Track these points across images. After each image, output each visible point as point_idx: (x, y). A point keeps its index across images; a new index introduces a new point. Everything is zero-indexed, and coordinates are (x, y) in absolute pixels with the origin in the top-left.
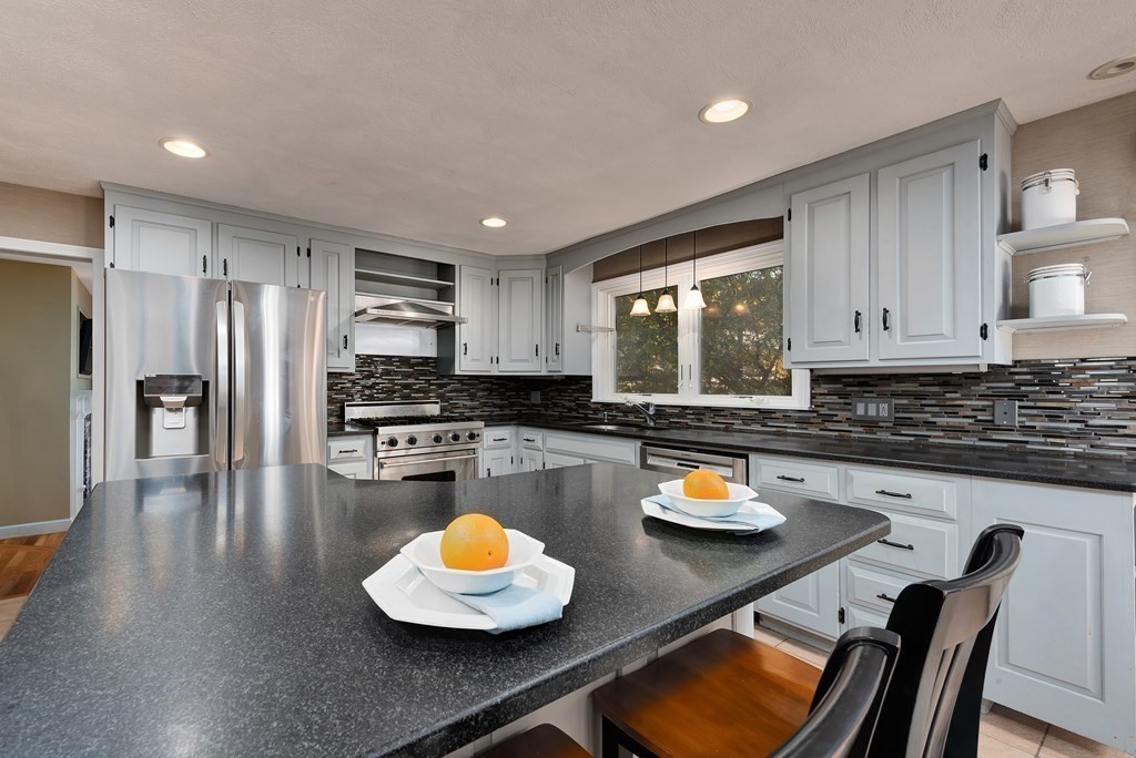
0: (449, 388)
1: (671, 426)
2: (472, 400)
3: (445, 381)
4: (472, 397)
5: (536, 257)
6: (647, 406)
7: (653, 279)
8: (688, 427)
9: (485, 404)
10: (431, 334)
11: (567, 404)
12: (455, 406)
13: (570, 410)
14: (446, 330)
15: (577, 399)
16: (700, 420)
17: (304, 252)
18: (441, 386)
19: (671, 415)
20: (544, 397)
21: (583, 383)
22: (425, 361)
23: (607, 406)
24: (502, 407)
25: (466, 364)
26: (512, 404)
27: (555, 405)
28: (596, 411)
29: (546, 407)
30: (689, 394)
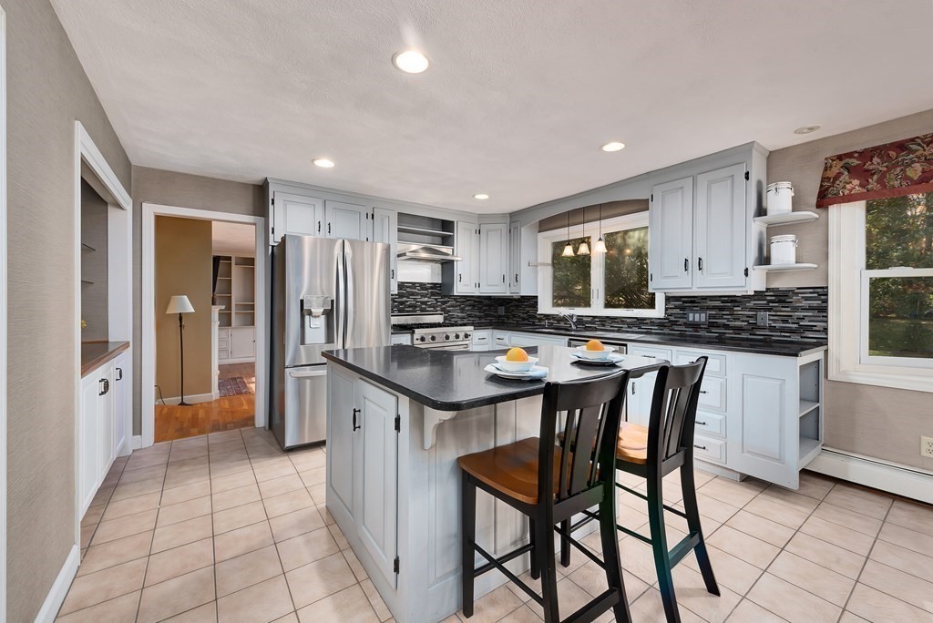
0: (448, 304)
1: (587, 329)
2: (462, 313)
3: (446, 299)
4: (462, 310)
5: (503, 215)
6: (572, 317)
7: (576, 232)
8: (596, 330)
9: (469, 316)
10: (438, 266)
11: (522, 315)
12: (452, 317)
13: (524, 319)
14: (447, 265)
15: (528, 312)
16: (604, 325)
17: (370, 216)
18: (444, 303)
19: (587, 322)
20: (507, 310)
21: (532, 301)
22: (434, 286)
23: (547, 317)
24: (480, 318)
25: (461, 288)
26: (487, 316)
27: (514, 316)
28: (540, 320)
29: (508, 318)
30: (597, 308)
